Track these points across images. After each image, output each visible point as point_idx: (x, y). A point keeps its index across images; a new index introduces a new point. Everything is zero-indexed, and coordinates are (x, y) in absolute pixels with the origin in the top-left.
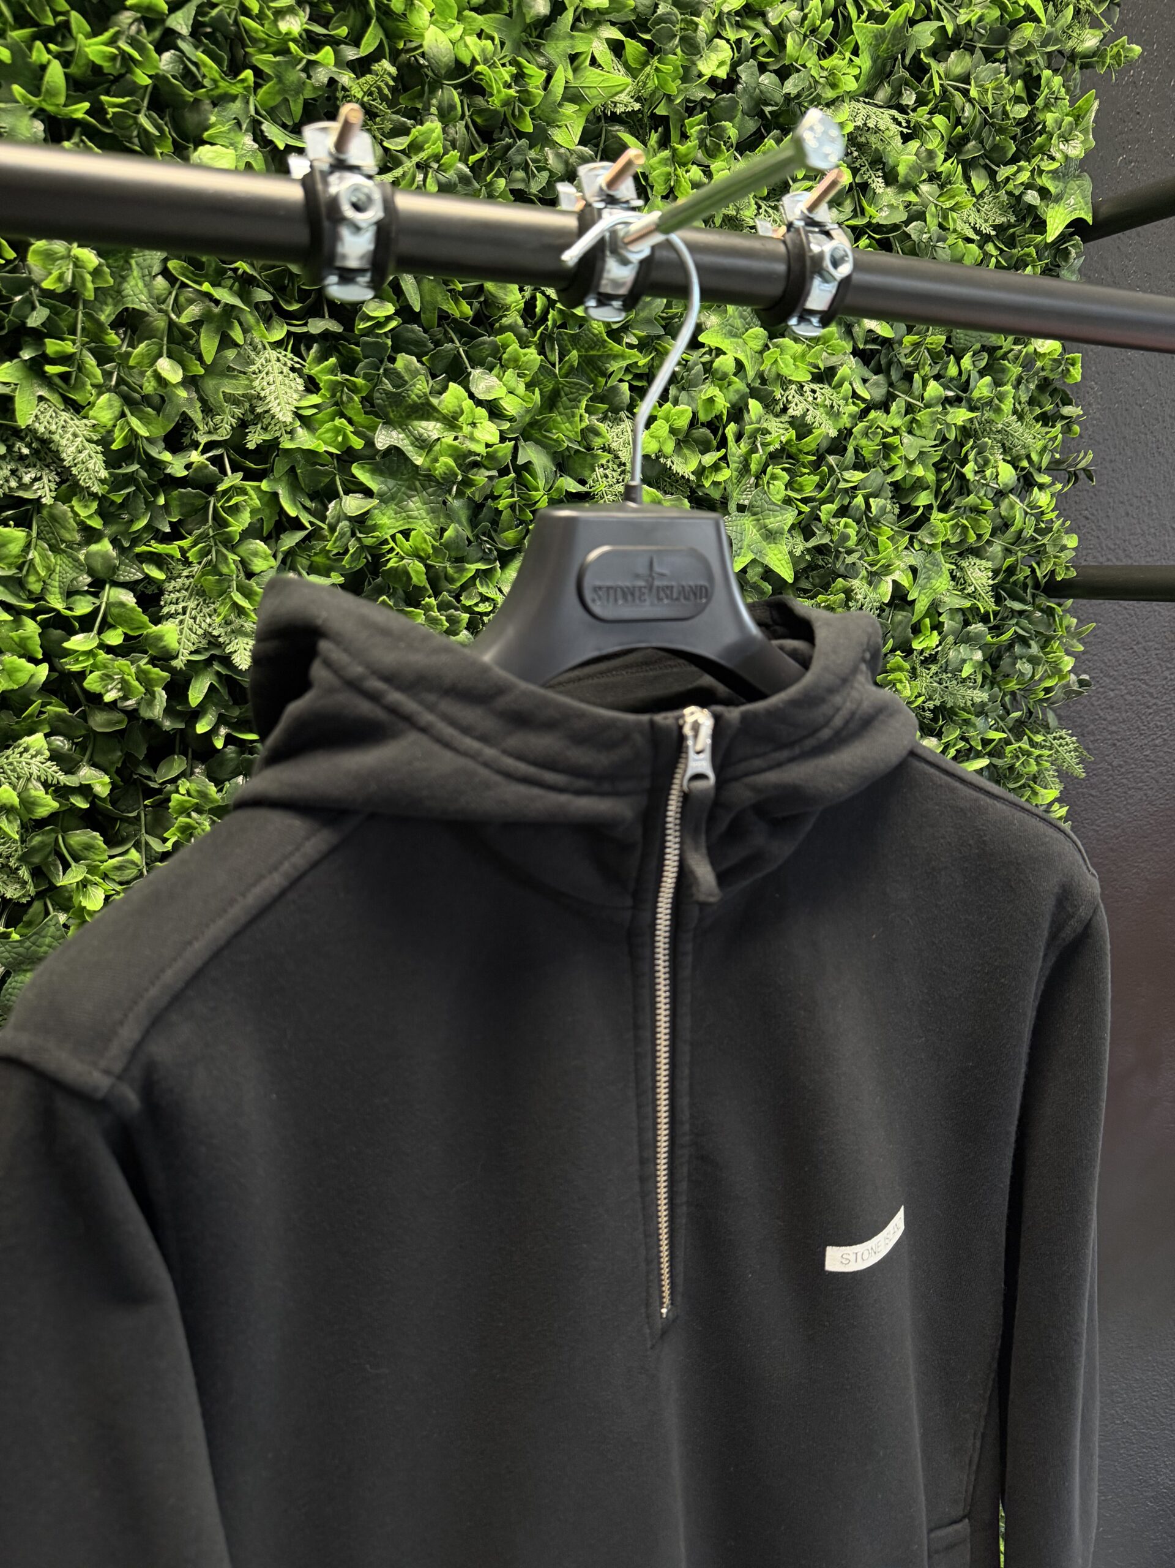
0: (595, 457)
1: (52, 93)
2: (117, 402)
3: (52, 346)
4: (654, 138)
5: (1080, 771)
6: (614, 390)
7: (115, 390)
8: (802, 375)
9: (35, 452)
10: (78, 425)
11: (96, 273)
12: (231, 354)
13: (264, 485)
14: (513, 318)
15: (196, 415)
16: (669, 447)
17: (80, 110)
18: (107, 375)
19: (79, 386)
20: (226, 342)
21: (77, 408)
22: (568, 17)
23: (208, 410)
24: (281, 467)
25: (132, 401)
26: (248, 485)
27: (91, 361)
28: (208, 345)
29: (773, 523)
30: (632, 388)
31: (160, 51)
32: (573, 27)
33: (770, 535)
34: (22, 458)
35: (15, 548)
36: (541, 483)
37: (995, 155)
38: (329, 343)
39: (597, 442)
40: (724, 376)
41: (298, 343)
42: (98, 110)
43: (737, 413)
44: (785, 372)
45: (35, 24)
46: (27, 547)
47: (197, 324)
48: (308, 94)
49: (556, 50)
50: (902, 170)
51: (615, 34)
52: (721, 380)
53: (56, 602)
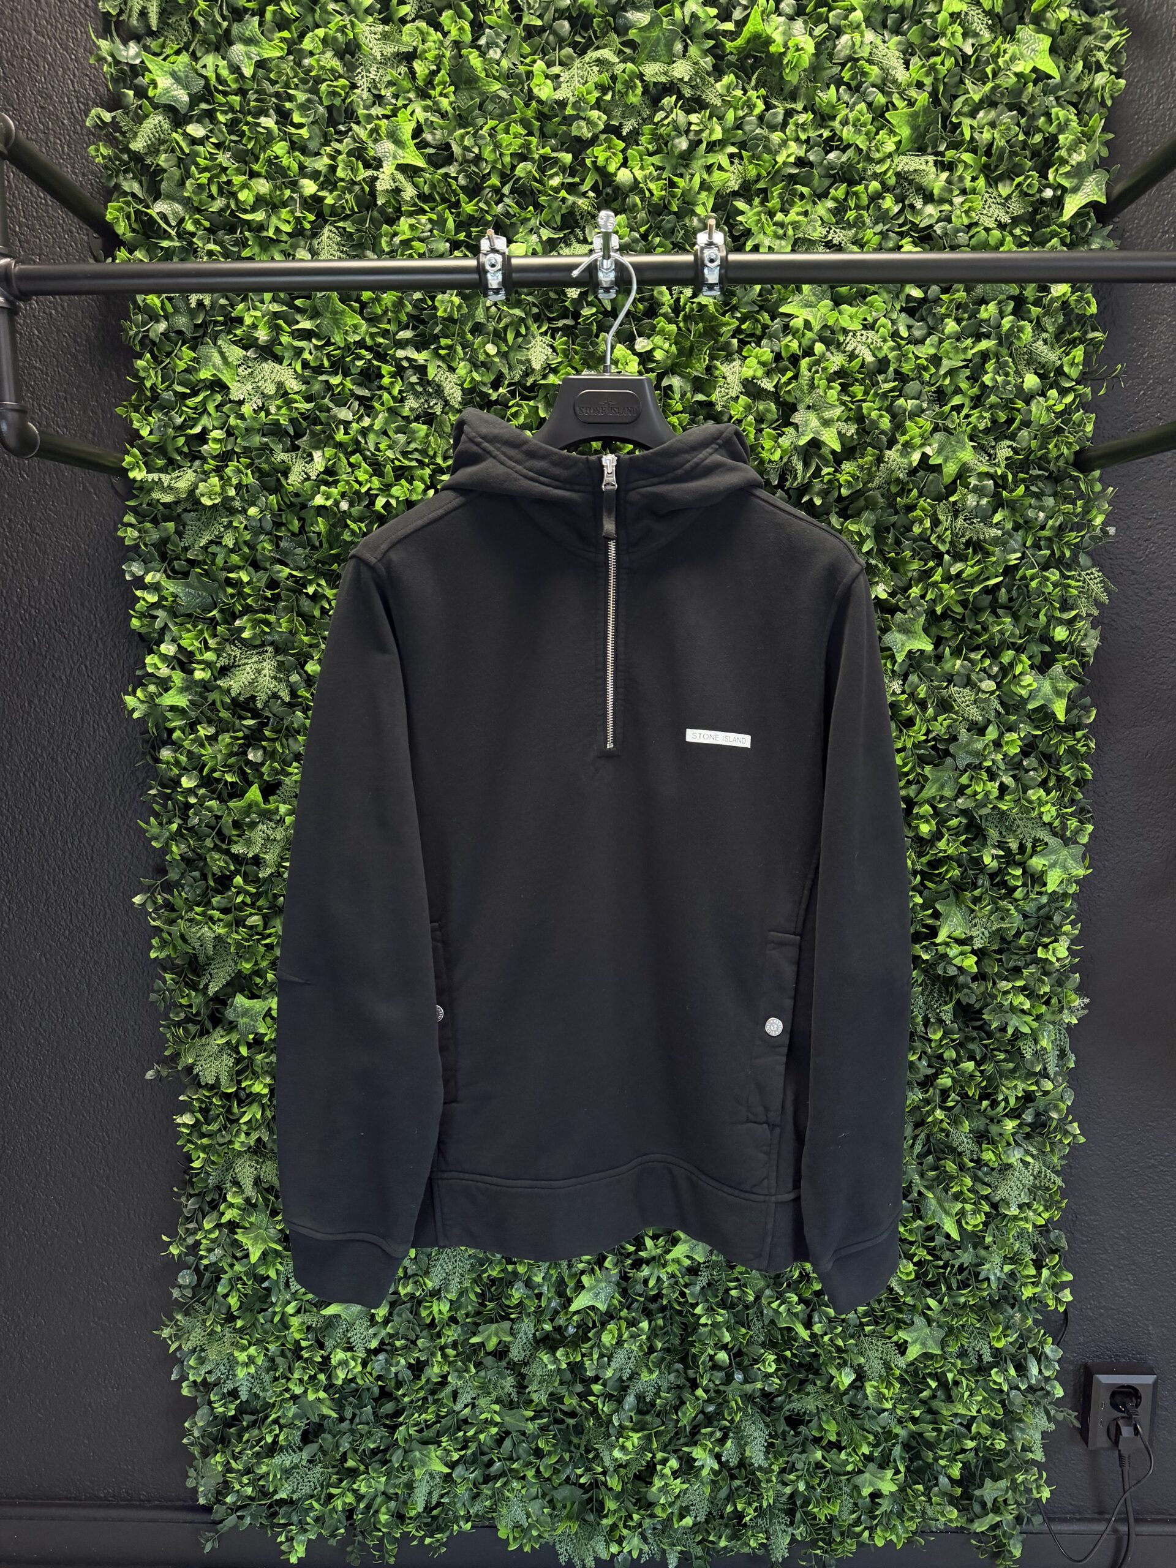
0: (716, 382)
1: (449, 231)
2: (469, 366)
3: (444, 342)
4: (757, 201)
5: (1104, 598)
6: (728, 344)
7: (469, 360)
8: (856, 326)
9: (436, 392)
10: (452, 377)
11: (460, 307)
12: (520, 339)
13: (531, 403)
14: (666, 309)
15: (505, 371)
16: (760, 373)
17: (462, 236)
18: (465, 353)
19: (453, 359)
20: (518, 334)
21: (452, 370)
22: (704, 145)
23: (510, 368)
24: (541, 394)
25: (475, 365)
26: (523, 403)
27: (459, 348)
28: (510, 337)
29: (827, 415)
30: (740, 341)
31: (497, 204)
32: (707, 152)
33: (826, 423)
34: (430, 394)
35: (422, 434)
36: (677, 396)
37: (1017, 170)
38: (567, 331)
39: (717, 373)
40: (798, 330)
41: (553, 332)
42: (469, 236)
43: (809, 352)
44: (844, 325)
45: (448, 201)
46: (427, 435)
47: (505, 328)
48: (564, 211)
49: (697, 165)
50: (936, 192)
51: (732, 149)
52: (795, 333)
53: (439, 461)
